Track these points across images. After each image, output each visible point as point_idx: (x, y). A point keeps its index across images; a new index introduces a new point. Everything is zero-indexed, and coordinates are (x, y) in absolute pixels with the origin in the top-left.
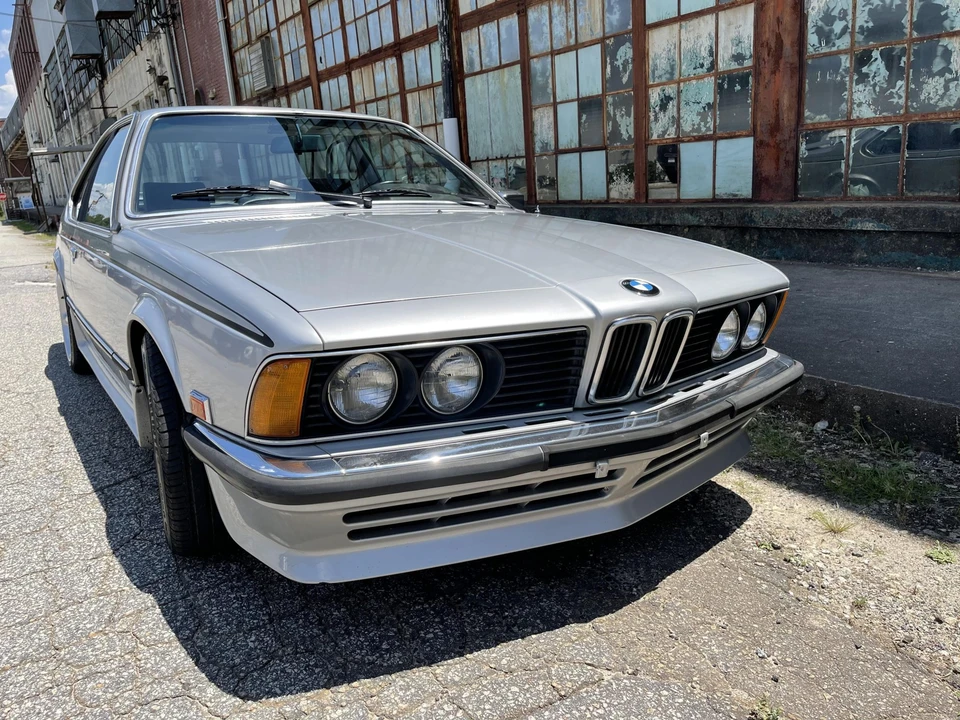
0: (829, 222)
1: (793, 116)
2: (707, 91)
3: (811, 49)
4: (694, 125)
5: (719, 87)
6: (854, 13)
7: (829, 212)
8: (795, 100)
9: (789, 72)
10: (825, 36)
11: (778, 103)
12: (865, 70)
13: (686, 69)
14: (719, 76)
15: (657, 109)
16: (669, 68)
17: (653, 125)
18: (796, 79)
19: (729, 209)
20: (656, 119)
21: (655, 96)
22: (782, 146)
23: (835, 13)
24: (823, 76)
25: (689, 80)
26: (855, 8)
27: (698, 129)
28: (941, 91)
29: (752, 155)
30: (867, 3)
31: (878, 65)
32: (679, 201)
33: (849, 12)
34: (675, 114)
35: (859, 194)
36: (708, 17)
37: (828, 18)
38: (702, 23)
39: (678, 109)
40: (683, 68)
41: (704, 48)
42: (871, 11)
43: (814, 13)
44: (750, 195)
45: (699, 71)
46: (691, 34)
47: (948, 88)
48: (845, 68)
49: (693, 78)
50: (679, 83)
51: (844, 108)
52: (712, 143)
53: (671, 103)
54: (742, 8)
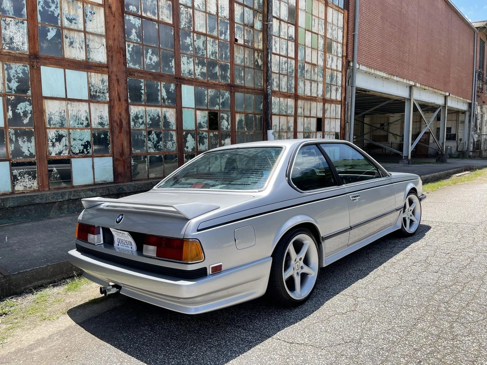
1: (129, 150)
2: (87, 136)
3: (132, 127)
4: (80, 150)
5: (93, 135)
6: (146, 118)
7: (152, 184)
8: (129, 144)
9: (126, 134)
10: (135, 123)
11: (122, 145)
12: (150, 136)
13: (72, 123)
15: (54, 140)
16: (60, 121)
17: (51, 149)
18: (129, 136)
20: (53, 145)
21: (52, 134)
22: (125, 161)
23: (139, 116)
24: (138, 137)
25: (76, 129)
26: (146, 116)
27: (83, 152)
28: (172, 146)
29: (112, 164)
30: (149, 115)
31: (154, 136)
32: (73, 187)
33: (144, 117)
34: (67, 144)
35: (152, 177)
36: (84, 103)
37: (137, 117)
38: (81, 105)
39: (69, 142)
40: (71, 123)
41: (83, 116)
42: (150, 119)
43: (132, 115)
44: (113, 181)
45: (80, 126)
46: (75, 108)
47: (173, 145)
48: (144, 135)
49: (77, 129)
50: (69, 129)
51: (145, 148)
52: (91, 158)
53: (64, 138)
54: (102, 104)
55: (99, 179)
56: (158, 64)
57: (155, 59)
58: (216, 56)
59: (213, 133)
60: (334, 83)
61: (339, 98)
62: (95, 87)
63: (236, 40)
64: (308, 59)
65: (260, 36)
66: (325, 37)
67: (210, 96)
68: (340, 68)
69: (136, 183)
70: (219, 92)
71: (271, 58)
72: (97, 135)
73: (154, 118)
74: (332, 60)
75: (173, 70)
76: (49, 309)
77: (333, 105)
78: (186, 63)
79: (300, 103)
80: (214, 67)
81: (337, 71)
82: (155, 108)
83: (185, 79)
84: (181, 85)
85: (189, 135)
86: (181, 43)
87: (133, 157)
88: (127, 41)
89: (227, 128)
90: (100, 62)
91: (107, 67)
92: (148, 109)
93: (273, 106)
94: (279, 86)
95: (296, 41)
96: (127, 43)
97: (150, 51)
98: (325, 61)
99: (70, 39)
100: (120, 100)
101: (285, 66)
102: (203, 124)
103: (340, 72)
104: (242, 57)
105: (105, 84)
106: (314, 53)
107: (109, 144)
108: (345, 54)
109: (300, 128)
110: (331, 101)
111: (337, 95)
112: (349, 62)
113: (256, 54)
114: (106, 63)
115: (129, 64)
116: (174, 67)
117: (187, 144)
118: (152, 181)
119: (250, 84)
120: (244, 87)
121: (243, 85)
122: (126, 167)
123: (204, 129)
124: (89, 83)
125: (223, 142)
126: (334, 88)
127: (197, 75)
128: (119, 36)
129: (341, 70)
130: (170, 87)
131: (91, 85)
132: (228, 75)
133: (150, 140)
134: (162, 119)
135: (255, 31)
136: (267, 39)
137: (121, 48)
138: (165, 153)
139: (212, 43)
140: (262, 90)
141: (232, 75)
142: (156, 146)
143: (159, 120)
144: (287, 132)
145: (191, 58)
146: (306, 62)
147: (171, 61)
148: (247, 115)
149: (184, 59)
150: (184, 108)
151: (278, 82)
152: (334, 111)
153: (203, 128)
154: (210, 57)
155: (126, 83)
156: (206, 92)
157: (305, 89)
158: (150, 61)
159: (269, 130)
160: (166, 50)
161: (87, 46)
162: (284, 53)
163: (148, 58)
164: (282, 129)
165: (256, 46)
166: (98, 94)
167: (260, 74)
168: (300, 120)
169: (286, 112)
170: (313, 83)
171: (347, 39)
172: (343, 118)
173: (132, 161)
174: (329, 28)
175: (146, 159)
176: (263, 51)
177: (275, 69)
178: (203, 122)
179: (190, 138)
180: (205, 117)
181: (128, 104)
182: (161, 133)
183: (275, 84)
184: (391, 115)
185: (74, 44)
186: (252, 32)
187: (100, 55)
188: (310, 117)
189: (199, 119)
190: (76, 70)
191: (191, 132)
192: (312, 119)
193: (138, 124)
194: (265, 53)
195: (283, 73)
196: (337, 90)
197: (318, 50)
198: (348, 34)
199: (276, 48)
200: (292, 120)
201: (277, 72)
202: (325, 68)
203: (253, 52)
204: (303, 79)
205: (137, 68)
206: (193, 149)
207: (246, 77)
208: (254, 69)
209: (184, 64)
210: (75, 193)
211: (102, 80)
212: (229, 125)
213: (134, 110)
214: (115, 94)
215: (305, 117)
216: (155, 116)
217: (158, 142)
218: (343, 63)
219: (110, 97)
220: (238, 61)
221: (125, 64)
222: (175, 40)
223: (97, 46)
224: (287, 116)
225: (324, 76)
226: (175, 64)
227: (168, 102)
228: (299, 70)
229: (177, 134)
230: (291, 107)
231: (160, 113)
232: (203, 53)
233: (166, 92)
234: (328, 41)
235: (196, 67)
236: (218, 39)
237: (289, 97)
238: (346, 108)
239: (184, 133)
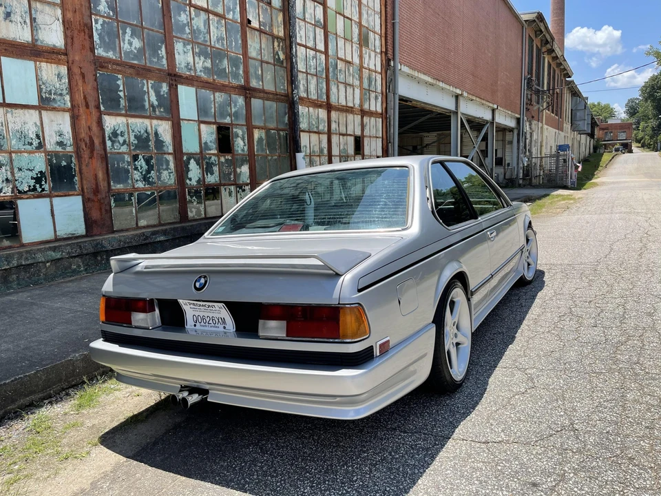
0: (145, 240)
1: (106, 184)
2: (39, 163)
3: (108, 149)
4: (30, 186)
5: (49, 162)
6: (129, 135)
7: (144, 235)
8: (105, 175)
9: (100, 160)
10: (113, 142)
11: (96, 176)
13: (15, 143)
14: (48, 153)
18: (104, 163)
19: (86, 242)
22: (102, 201)
23: (119, 132)
24: (118, 164)
25: (21, 152)
26: (128, 132)
27: (35, 189)
28: (168, 177)
29: (82, 207)
30: (133, 131)
31: (141, 163)
32: (23, 245)
33: (126, 133)
34: (10, 177)
35: (143, 225)
36: (32, 111)
37: (115, 134)
38: (27, 115)
39: (13, 173)
40: (13, 142)
41: (31, 132)
42: (135, 136)
43: (108, 131)
44: (84, 233)
45: (28, 147)
46: (18, 119)
47: (170, 176)
48: (128, 162)
49: (24, 152)
50: (10, 153)
51: (130, 181)
52: (48, 200)
53: (4, 168)
54: (61, 113)
55: (63, 231)
56: (142, 51)
57: (137, 43)
58: (223, 44)
59: (225, 157)
60: (372, 89)
61: (379, 110)
62: (48, 85)
63: (249, 22)
64: (341, 55)
65: (280, 18)
66: (360, 25)
67: (217, 102)
68: (379, 69)
69: (121, 235)
70: (230, 97)
71: (296, 50)
72: (55, 161)
73: (141, 136)
74: (370, 57)
75: (164, 61)
76: (65, 441)
77: (372, 118)
78: (181, 52)
79: (334, 114)
80: (221, 61)
81: (376, 72)
82: (141, 120)
83: (182, 76)
84: (176, 86)
85: (192, 161)
86: (173, 21)
87: (113, 196)
88: (93, 14)
89: (243, 150)
90: (54, 46)
91: (66, 54)
92: (131, 120)
93: (301, 119)
94: (307, 91)
95: (325, 27)
96: (93, 16)
97: (128, 31)
98: (361, 57)
99: (5, 7)
100: (87, 106)
101: (312, 63)
102: (210, 144)
103: (379, 73)
104: (258, 47)
105: (63, 81)
106: (348, 45)
107: (74, 176)
108: (384, 50)
109: (335, 151)
110: (371, 114)
111: (376, 105)
112: (389, 60)
113: (276, 44)
114: (63, 47)
115: (97, 49)
116: (165, 57)
117: (190, 175)
118: (144, 231)
119: (269, 87)
120: (263, 91)
121: (261, 87)
122: (103, 210)
123: (212, 152)
124: (37, 80)
125: (238, 170)
126: (373, 95)
127: (198, 71)
128: (81, 5)
129: (380, 71)
130: (161, 87)
131: (41, 83)
132: (241, 72)
133: (136, 169)
134: (152, 137)
135: (273, 10)
136: (290, 23)
137: (85, 25)
138: (159, 188)
139: (217, 23)
140: (287, 96)
141: (246, 72)
142: (145, 178)
143: (147, 139)
144: (319, 156)
145: (188, 44)
146: (338, 58)
147: (160, 48)
148: (268, 130)
149: (179, 46)
150: (183, 120)
151: (306, 85)
152: (374, 127)
153: (210, 150)
154: (215, 44)
155: (96, 80)
156: (212, 96)
157: (340, 96)
158: (129, 47)
159: (298, 152)
160: (152, 30)
161: (33, 20)
162: (310, 44)
163: (126, 42)
164: (314, 152)
165: (275, 32)
166: (53, 96)
167: (282, 73)
168: (335, 139)
169: (318, 127)
170: (348, 87)
171: (386, 29)
172: (385, 137)
173: (112, 201)
174: (364, 12)
175: (132, 198)
176: (285, 40)
177: (301, 66)
178: (211, 142)
179: (193, 164)
180: (212, 133)
181: (101, 113)
182: (151, 158)
183: (301, 87)
184: (425, 134)
185: (12, 15)
186: (269, 10)
187: (53, 36)
188: (346, 135)
189: (205, 137)
190: (18, 58)
191: (195, 156)
192: (349, 137)
193: (118, 144)
194: (288, 41)
195: (311, 73)
196: (376, 98)
197: (352, 42)
198: (386, 22)
199: (301, 37)
200: (324, 138)
201: (304, 71)
202: (361, 67)
203: (271, 41)
204: (336, 82)
205: (111, 56)
206: (198, 181)
207: (264, 76)
208: (274, 65)
209: (179, 54)
210: (28, 255)
211: (59, 75)
212: (245, 145)
213: (110, 122)
214: (79, 98)
215: (340, 134)
216: (142, 132)
217: (148, 172)
218: (382, 61)
219: (72, 100)
220: (253, 53)
221: (92, 49)
222: (164, 15)
223: (48, 19)
224: (318, 133)
225: (361, 79)
226: (167, 53)
227: (160, 112)
228: (331, 69)
229: (175, 158)
230: (322, 120)
231: (149, 128)
232: (205, 37)
233: (156, 96)
234: (364, 30)
235: (197, 58)
236: (225, 19)
237: (320, 106)
238: (388, 124)
239: (185, 158)
